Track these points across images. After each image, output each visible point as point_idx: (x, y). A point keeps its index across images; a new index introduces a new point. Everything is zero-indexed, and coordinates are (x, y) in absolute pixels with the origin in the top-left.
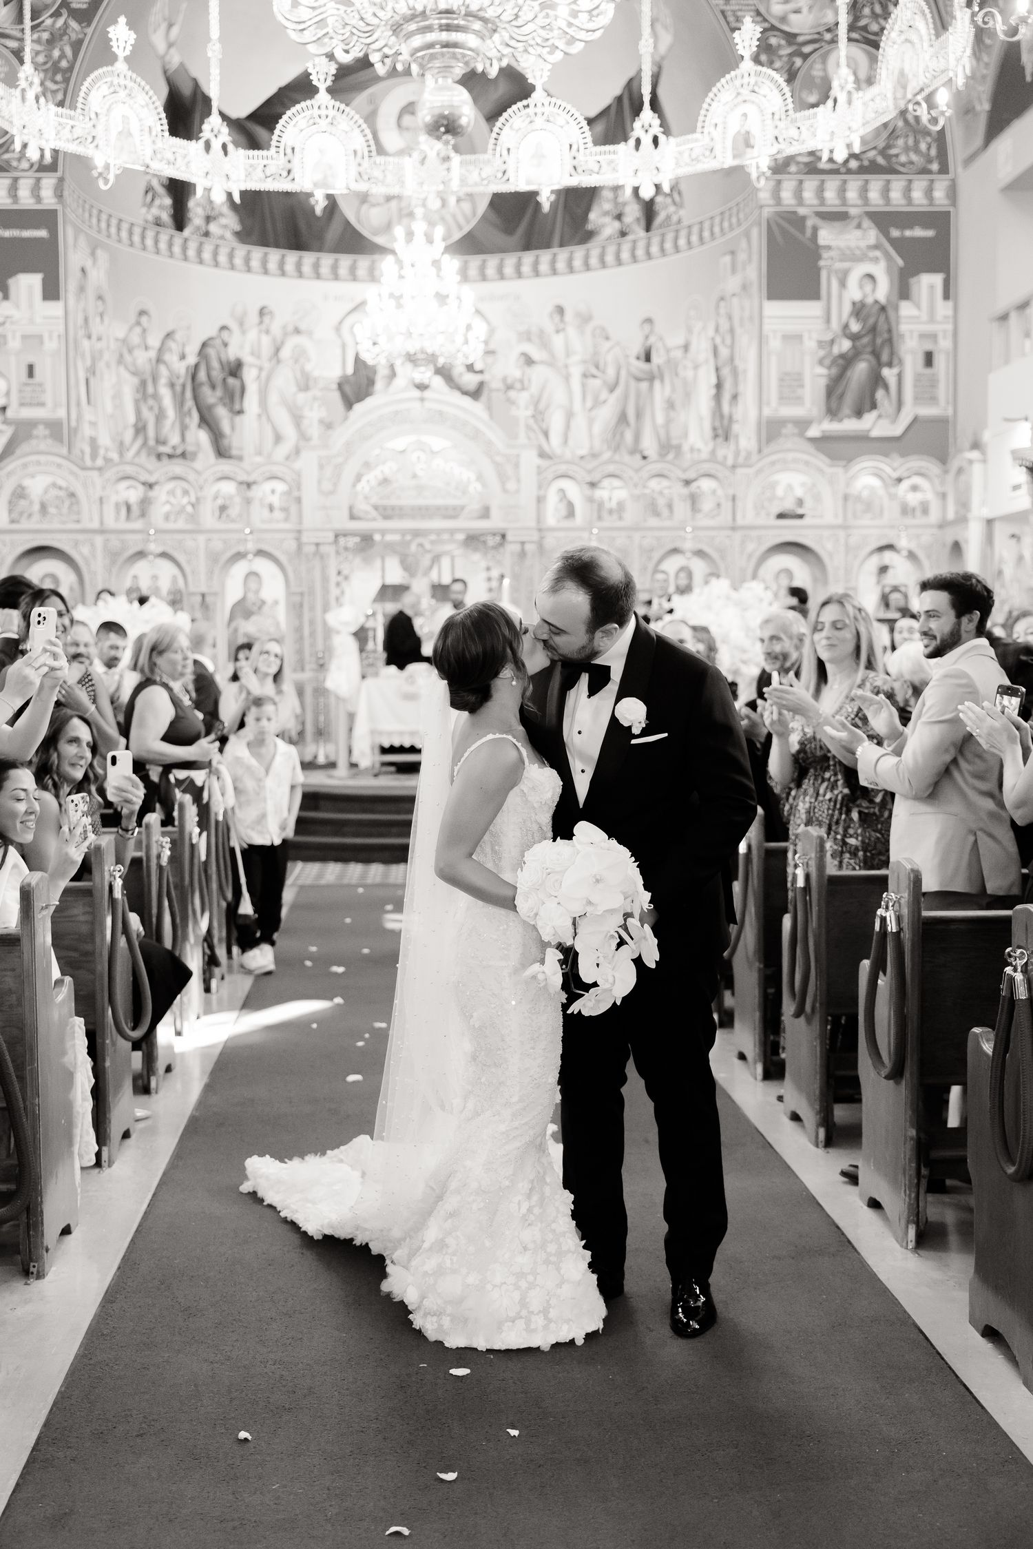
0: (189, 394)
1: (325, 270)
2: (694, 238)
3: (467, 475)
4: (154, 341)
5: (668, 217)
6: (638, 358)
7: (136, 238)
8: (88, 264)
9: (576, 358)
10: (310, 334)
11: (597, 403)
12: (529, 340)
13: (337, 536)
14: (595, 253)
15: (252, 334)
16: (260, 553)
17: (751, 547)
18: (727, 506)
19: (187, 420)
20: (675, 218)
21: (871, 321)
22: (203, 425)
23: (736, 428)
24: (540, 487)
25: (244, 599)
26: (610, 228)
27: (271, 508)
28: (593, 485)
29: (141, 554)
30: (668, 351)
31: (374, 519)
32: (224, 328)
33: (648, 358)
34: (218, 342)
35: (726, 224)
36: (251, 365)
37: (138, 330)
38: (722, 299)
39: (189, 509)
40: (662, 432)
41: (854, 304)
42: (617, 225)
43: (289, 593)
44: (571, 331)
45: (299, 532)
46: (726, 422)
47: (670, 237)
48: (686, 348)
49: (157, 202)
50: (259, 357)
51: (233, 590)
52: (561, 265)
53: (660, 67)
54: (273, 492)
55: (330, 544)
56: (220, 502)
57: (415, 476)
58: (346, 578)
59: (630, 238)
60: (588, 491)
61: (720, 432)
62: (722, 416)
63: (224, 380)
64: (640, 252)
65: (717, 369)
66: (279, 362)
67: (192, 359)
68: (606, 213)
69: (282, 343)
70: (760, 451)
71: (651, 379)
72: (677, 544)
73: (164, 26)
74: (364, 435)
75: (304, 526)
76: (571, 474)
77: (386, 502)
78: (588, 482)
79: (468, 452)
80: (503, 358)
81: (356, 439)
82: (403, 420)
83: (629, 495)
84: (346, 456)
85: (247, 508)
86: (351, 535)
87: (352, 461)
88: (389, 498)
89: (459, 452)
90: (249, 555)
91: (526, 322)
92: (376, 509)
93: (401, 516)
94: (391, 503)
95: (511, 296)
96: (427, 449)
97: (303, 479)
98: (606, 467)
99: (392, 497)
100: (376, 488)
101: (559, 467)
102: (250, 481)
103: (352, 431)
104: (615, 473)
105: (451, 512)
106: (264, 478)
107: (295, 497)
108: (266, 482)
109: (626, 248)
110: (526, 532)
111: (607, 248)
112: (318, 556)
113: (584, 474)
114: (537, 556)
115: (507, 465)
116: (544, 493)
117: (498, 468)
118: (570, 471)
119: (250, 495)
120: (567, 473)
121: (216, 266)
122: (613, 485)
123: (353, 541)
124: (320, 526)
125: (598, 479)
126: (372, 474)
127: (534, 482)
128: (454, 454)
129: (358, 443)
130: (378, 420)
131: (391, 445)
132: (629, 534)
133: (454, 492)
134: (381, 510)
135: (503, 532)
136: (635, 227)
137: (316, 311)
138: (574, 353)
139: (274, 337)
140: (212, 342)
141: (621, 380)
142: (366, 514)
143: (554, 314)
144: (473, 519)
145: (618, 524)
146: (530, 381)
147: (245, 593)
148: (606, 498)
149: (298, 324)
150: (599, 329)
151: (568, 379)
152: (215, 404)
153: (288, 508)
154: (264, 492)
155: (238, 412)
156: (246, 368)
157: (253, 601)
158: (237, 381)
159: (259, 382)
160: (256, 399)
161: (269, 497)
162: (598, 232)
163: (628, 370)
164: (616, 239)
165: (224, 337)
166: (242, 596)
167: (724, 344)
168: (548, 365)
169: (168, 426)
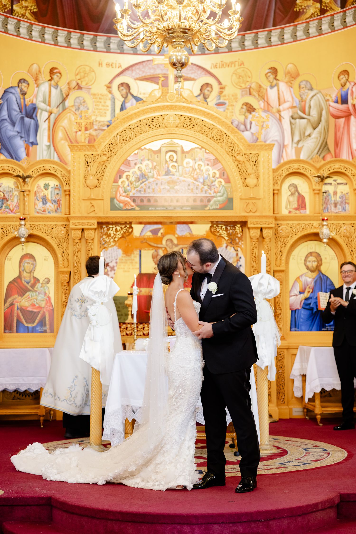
1: (100, 45)
6: (337, 102)
9: (286, 105)
10: (89, 89)
11: (303, 137)
12: (250, 94)
13: (100, 224)
14: (301, 28)
15: (45, 87)
16: (31, 238)
22: (3, 151)
24: (275, 183)
25: (20, 277)
26: (313, 8)
27: (45, 200)
28: (322, 179)
31: (133, 209)
32: (22, 81)
33: (344, 101)
34: (18, 90)
36: (42, 110)
42: (318, 5)
43: (58, 273)
44: (282, 86)
45: (68, 220)
50: (49, 105)
52: (274, 39)
54: (46, 186)
55: (95, 229)
57: (168, 173)
58: (113, 269)
59: (328, 14)
60: (317, 187)
63: (22, 118)
64: (337, 23)
66: (64, 109)
69: (67, 96)
71: (348, 116)
74: (124, 138)
75: (72, 215)
76: (302, 171)
77: (142, 195)
78: (318, 177)
79: (214, 152)
80: (230, 108)
81: (118, 141)
82: (158, 126)
83: (352, 190)
84: (108, 155)
85: (24, 200)
86: (112, 224)
87: (114, 160)
88: (145, 191)
89: (206, 152)
90: (23, 240)
91: (248, 81)
92: (134, 201)
93: (155, 207)
94: (147, 195)
95: (237, 63)
96: (179, 149)
97: (72, 174)
98: (332, 165)
99: (148, 190)
100: (134, 183)
101: (291, 165)
102: (25, 176)
103: (115, 134)
104: (340, 170)
105: (198, 203)
106: (38, 174)
107: (65, 191)
108: (40, 177)
109: (326, 21)
110: (264, 220)
111: (311, 23)
112: (83, 241)
113: (313, 171)
114: (273, 240)
115: (247, 164)
116: (278, 188)
117: (240, 166)
118: (301, 168)
119: (26, 188)
120: (299, 171)
121: (18, 36)
122: (338, 181)
123: (114, 229)
124: (85, 215)
125: (326, 175)
126: (132, 171)
127: (271, 178)
128: (201, 154)
129: (119, 145)
130: (136, 125)
131: (148, 146)
132: (353, 222)
133: (201, 186)
134: (138, 201)
135: (244, 220)
136: (333, 6)
137: (93, 74)
138: (285, 102)
139: (61, 90)
140: (12, 90)
141: (323, 119)
142: (125, 205)
143: (269, 74)
144: (217, 209)
145: (343, 214)
146: (251, 123)
147: (20, 273)
148: (331, 192)
149: (79, 82)
150: (304, 83)
151: (280, 120)
152: (14, 137)
153: (59, 201)
154: (39, 186)
155: (33, 144)
156: (39, 111)
157: (28, 279)
158: (32, 121)
159: (49, 122)
160: (46, 133)
161: (42, 191)
162: (303, 12)
163: (328, 111)
164: (318, 16)
165: (23, 87)
166: (17, 275)
168: (265, 111)
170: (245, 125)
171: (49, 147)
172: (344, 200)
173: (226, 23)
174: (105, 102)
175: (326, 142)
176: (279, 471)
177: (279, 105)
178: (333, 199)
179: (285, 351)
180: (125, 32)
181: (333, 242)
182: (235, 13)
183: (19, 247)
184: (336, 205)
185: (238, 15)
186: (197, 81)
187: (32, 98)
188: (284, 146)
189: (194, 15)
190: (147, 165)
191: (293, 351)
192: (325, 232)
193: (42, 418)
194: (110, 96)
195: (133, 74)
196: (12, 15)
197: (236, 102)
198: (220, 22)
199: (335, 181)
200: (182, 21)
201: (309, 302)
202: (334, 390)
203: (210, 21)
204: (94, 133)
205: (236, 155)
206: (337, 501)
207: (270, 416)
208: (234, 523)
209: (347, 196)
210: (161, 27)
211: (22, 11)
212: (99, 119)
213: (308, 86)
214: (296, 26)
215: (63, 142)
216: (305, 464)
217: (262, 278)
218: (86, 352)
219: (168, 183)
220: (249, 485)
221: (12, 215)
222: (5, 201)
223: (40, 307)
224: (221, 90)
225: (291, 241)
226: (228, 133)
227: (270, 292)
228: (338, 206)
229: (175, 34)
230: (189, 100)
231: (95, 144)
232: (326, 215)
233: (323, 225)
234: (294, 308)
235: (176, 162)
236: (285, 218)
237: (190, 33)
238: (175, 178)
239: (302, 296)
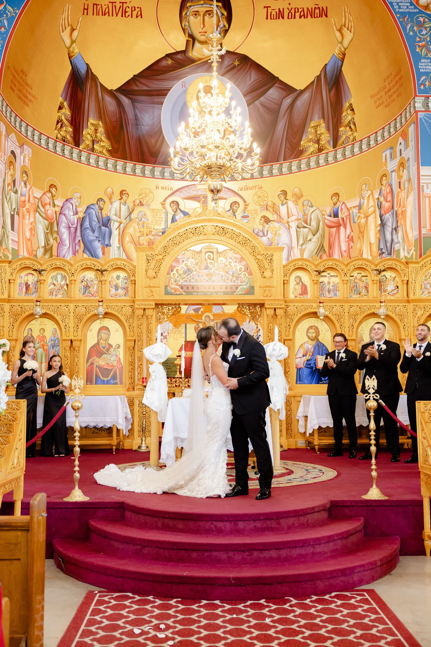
0: (78, 233)
1: (157, 173)
2: (364, 147)
3: (239, 266)
4: (59, 202)
5: (348, 138)
6: (331, 216)
7: (51, 146)
8: (18, 152)
9: (293, 218)
11: (306, 241)
12: (267, 209)
13: (157, 305)
14: (304, 162)
15: (116, 204)
16: (107, 315)
17: (420, 313)
18: (403, 288)
19: (77, 248)
20: (352, 138)
22: (86, 251)
23: (396, 247)
24: (285, 275)
25: (98, 343)
26: (313, 147)
27: (117, 288)
28: (319, 272)
29: (32, 316)
30: (348, 210)
31: (182, 294)
32: (100, 199)
33: (336, 215)
34: (97, 206)
35: (386, 134)
36: (115, 221)
37: (49, 195)
38: (385, 175)
39: (65, 287)
42: (317, 146)
43: (126, 340)
44: (291, 204)
45: (134, 302)
46: (389, 245)
47: (348, 149)
48: (360, 207)
49: (64, 129)
50: (120, 218)
51: (91, 339)
52: (285, 170)
53: (344, 55)
54: (118, 277)
55: (154, 309)
56: (84, 283)
57: (207, 268)
58: (165, 337)
59: (323, 152)
60: (316, 279)
61: (384, 251)
62: (386, 241)
63: (100, 227)
64: (330, 159)
65: (381, 217)
66: (131, 220)
67: (81, 215)
68: (310, 141)
69: (133, 211)
70: (421, 256)
71: (338, 226)
72: (375, 311)
73: (69, 29)
74: (175, 242)
75: (137, 298)
76: (305, 267)
77: (188, 283)
78: (316, 271)
79: (241, 253)
80: (252, 220)
81: (170, 245)
82: (200, 233)
83: (341, 281)
84: (163, 255)
85: (102, 287)
86: (166, 305)
87: (167, 258)
88: (190, 281)
89: (234, 253)
90: (101, 316)
91: (265, 200)
92: (182, 288)
93: (198, 292)
94: (192, 284)
95: (257, 187)
96: (215, 251)
97: (137, 269)
98: (327, 262)
99: (192, 280)
100: (182, 275)
101: (297, 262)
102: (103, 270)
103: (168, 239)
104: (332, 266)
105: (229, 290)
106: (112, 268)
107: (132, 281)
108: (113, 271)
109: (322, 157)
110: (277, 303)
111: (311, 158)
112: (145, 317)
113: (313, 267)
114: (284, 317)
115: (265, 261)
116: (287, 279)
117: (259, 263)
118: (304, 265)
119: (103, 278)
120: (302, 266)
121: (97, 167)
122: (331, 275)
123: (167, 308)
124: (147, 298)
125: (322, 270)
126: (180, 266)
127: (282, 272)
128: (231, 254)
129: (172, 247)
130: (184, 233)
131: (192, 248)
132: (342, 304)
133: (231, 277)
134: (185, 289)
135: (262, 302)
136: (327, 146)
137: (152, 194)
138: (293, 216)
139: (128, 206)
140: (93, 207)
141: (320, 228)
142: (176, 291)
143: (281, 195)
144: (243, 294)
145: (335, 298)
146: (267, 231)
147: (98, 340)
148: (326, 282)
149: (142, 200)
150: (306, 202)
151: (289, 229)
152: (94, 240)
153: (127, 288)
154: (112, 277)
155: (107, 245)
156: (112, 222)
157: (104, 345)
158: (107, 229)
159: (119, 230)
160: (117, 239)
161: (115, 281)
162: (306, 151)
163: (324, 223)
164: (316, 153)
165: (100, 204)
166: (96, 342)
167: (386, 201)
168: (278, 222)
169: (66, 250)
170: (263, 232)
172: (336, 288)
173: (249, 161)
174: (160, 215)
175: (323, 245)
176: (287, 485)
177: (288, 218)
178: (327, 287)
179: (292, 398)
180: (176, 167)
181: (327, 318)
182: (256, 155)
183: (98, 321)
184: (329, 292)
185: (258, 156)
186: (228, 200)
187: (107, 212)
188: (292, 248)
189: (227, 155)
190: (191, 262)
191: (298, 399)
192: (321, 311)
193: (114, 447)
194: (164, 210)
195: (181, 195)
196: (93, 152)
197: (257, 215)
198: (245, 161)
199: (329, 274)
200: (218, 160)
201: (310, 362)
202: (328, 427)
203: (238, 160)
204: (152, 238)
205: (256, 255)
206: (328, 506)
207: (281, 446)
208: (254, 520)
209: (338, 285)
210: (203, 164)
211: (100, 149)
212: (156, 227)
213: (310, 204)
214: (300, 160)
215: (129, 244)
216: (306, 480)
217: (275, 345)
218: (147, 398)
219: (207, 275)
220: (265, 494)
221: (93, 298)
222: (88, 288)
223: (113, 366)
224: (246, 206)
225: (297, 318)
226: (251, 239)
227: (281, 355)
228: (331, 292)
229: (213, 169)
230: (222, 215)
231: (154, 246)
232: (322, 299)
233: (320, 307)
234: (299, 367)
235: (213, 260)
236: (292, 301)
237: (223, 168)
238: (212, 271)
239: (305, 359)
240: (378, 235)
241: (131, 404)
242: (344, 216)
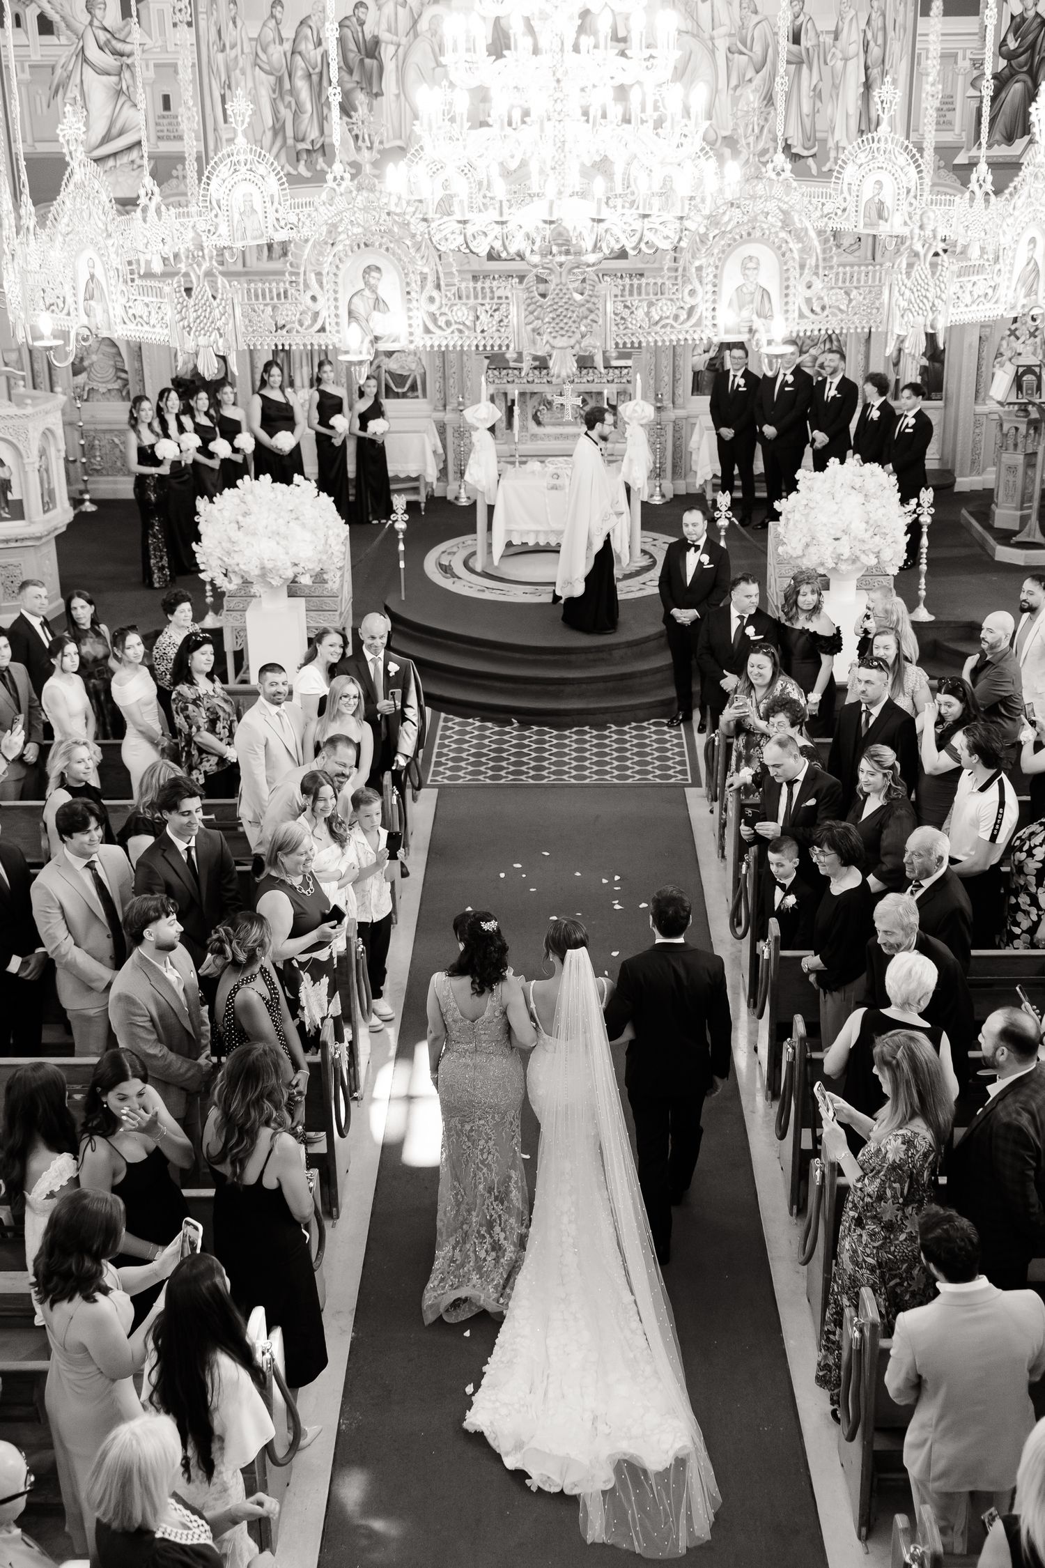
0: (325, 83)
6: (787, 38)
9: (722, 30)
10: (448, 2)
11: (744, 82)
15: (389, 8)
21: (1031, 37)
30: (818, 34)
32: (359, 5)
33: (797, 40)
34: (354, 19)
36: (387, 43)
37: (272, 23)
40: (807, 122)
41: (1013, 17)
48: (837, 35)
50: (396, 32)
63: (362, 61)
65: (867, 68)
67: (327, 45)
69: (420, 16)
71: (800, 62)
138: (721, 25)
139: (411, 10)
140: (347, 23)
141: (768, 59)
151: (713, 52)
152: (353, 90)
155: (377, 95)
156: (383, 46)
158: (375, 62)
159: (397, 61)
160: (394, 78)
165: (360, 14)
167: (876, 42)
168: (694, 36)
169: (306, 121)
171: (398, 96)
175: (772, 94)
177: (713, 29)
179: (684, 420)
191: (693, 420)
213: (752, 7)
217: (636, 405)
218: (470, 474)
223: (410, 370)
239: (708, 356)
240: (860, 102)
241: (442, 429)
242: (809, 45)
